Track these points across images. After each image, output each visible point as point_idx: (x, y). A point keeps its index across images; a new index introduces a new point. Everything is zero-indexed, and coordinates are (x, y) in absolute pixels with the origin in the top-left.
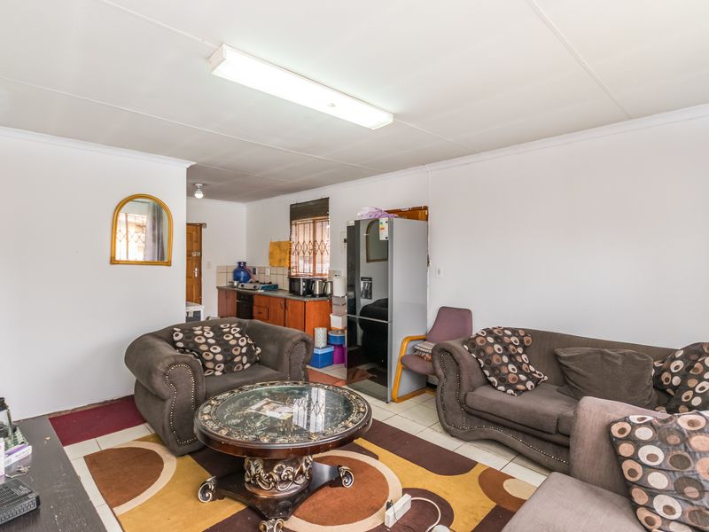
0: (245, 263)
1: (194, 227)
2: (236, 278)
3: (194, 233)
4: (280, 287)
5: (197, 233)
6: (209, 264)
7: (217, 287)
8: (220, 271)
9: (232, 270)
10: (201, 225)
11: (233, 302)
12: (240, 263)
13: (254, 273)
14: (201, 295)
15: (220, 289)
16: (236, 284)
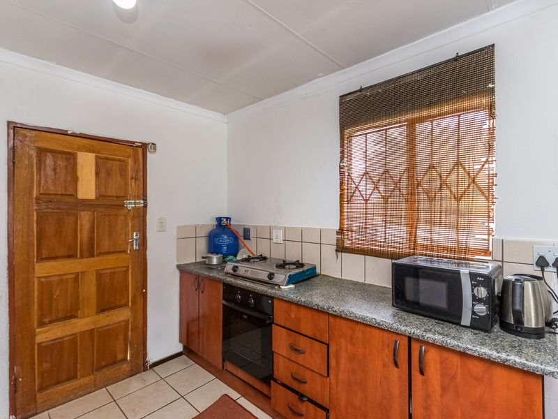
0: (228, 219)
1: (130, 150)
2: (213, 247)
3: (130, 161)
4: (318, 271)
5: (136, 161)
6: (162, 223)
7: (178, 267)
8: (184, 235)
9: (205, 232)
10: (144, 146)
11: (214, 303)
12: (219, 220)
13: (247, 237)
14: (144, 285)
15: (182, 269)
16: (215, 260)
